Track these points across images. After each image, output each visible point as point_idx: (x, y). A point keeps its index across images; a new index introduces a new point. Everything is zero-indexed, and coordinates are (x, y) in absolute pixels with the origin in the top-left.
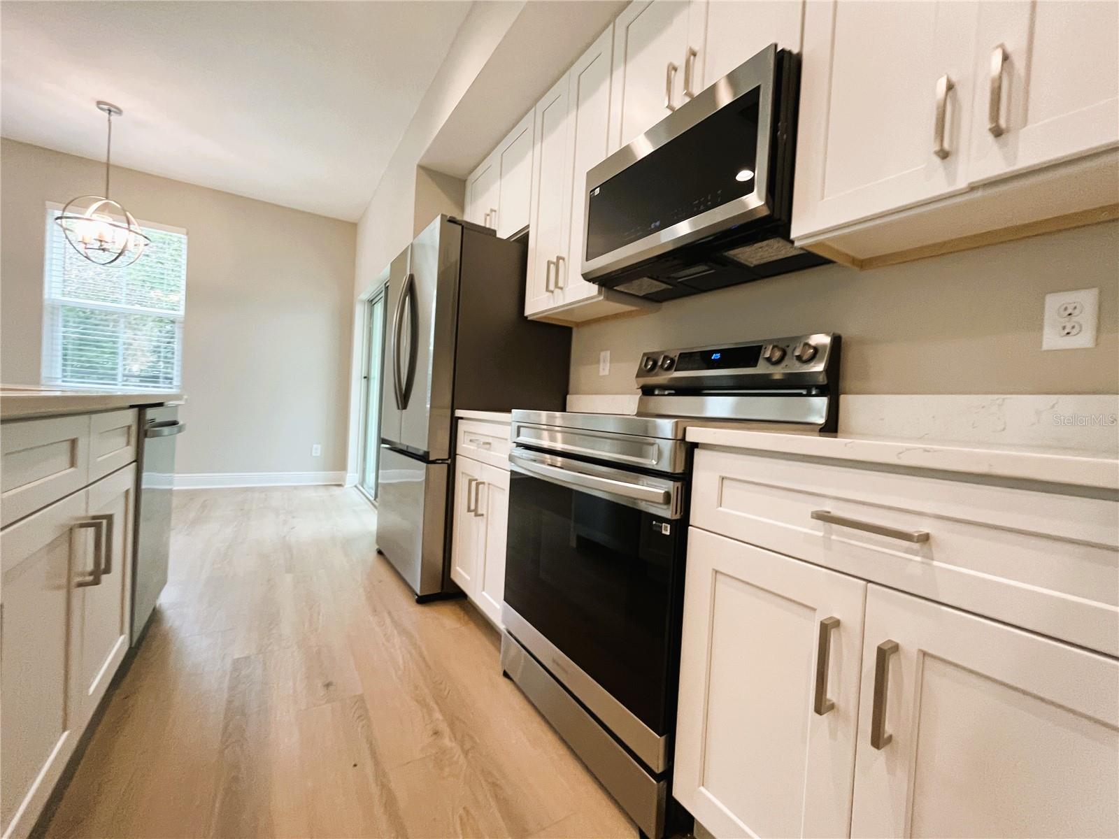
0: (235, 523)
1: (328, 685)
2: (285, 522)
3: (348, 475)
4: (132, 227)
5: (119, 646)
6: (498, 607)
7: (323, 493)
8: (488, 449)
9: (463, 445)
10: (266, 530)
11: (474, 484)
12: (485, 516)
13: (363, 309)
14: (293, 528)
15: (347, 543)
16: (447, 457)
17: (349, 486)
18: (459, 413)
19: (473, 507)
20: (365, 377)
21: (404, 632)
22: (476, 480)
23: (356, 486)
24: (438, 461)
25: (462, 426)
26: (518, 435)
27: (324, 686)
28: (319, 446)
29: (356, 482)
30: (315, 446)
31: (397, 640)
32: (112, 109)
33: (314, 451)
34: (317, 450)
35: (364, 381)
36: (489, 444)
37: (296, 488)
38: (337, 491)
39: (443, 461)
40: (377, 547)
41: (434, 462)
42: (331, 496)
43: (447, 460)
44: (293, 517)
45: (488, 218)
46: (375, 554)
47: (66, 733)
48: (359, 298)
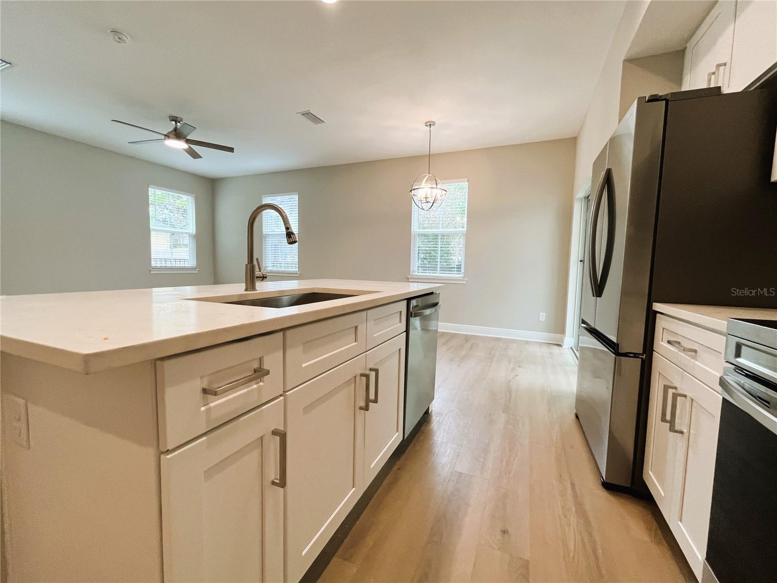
0: (483, 364)
1: (504, 532)
2: (513, 369)
3: (566, 338)
4: (438, 187)
5: (395, 439)
6: (700, 558)
7: (545, 350)
8: (694, 358)
9: (661, 343)
10: (500, 373)
11: (671, 392)
12: (686, 435)
13: (580, 205)
14: (517, 375)
15: (553, 399)
16: (641, 352)
17: (567, 347)
18: (657, 307)
19: (668, 417)
20: (581, 261)
21: (582, 513)
22: (676, 388)
23: (572, 348)
24: (630, 355)
25: (661, 323)
26: (738, 354)
27: (502, 531)
28: (545, 314)
29: (572, 345)
30: (541, 313)
31: (573, 519)
32: (431, 124)
33: (540, 317)
34: (543, 316)
35: (580, 264)
36: (695, 351)
37: (527, 342)
38: (556, 349)
39: (636, 355)
40: (575, 411)
41: (626, 355)
42: (551, 353)
43: (642, 354)
44: (519, 367)
45: (713, 77)
46: (574, 416)
47: (354, 489)
48: (577, 196)
